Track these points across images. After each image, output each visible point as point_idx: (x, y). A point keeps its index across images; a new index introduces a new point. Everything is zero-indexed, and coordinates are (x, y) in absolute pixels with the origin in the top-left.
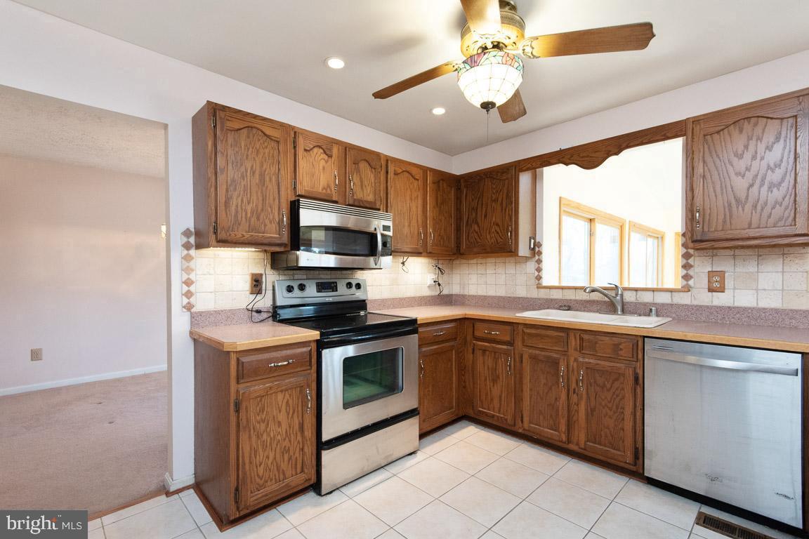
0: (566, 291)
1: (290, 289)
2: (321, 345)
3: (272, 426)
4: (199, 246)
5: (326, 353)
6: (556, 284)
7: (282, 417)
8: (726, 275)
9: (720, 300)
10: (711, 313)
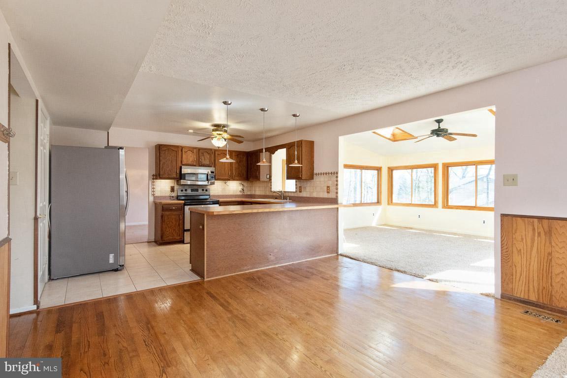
1: (182, 191)
2: (185, 204)
3: (171, 223)
4: (156, 179)
5: (185, 207)
6: (276, 191)
7: (174, 221)
8: (302, 187)
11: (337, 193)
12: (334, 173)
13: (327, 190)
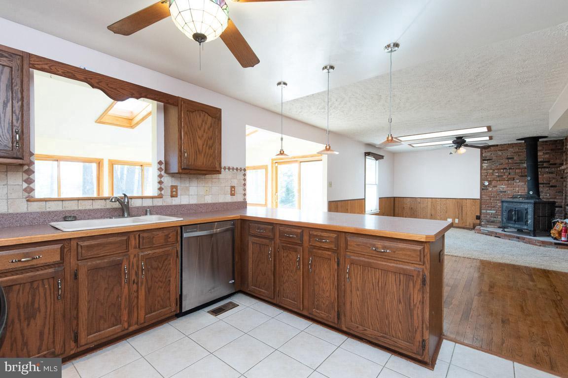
0: (67, 202)
6: (55, 196)
8: (178, 187)
9: (176, 201)
10: (172, 209)
11: (245, 195)
12: (241, 170)
13: (234, 191)
